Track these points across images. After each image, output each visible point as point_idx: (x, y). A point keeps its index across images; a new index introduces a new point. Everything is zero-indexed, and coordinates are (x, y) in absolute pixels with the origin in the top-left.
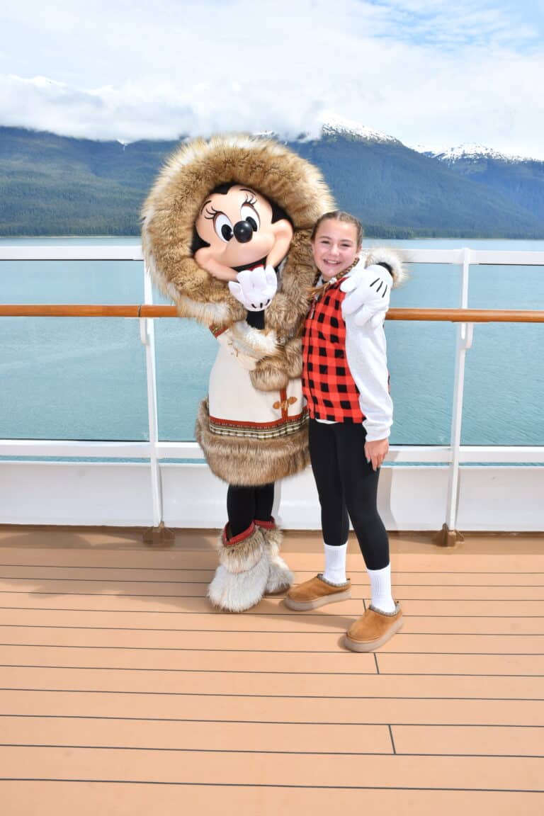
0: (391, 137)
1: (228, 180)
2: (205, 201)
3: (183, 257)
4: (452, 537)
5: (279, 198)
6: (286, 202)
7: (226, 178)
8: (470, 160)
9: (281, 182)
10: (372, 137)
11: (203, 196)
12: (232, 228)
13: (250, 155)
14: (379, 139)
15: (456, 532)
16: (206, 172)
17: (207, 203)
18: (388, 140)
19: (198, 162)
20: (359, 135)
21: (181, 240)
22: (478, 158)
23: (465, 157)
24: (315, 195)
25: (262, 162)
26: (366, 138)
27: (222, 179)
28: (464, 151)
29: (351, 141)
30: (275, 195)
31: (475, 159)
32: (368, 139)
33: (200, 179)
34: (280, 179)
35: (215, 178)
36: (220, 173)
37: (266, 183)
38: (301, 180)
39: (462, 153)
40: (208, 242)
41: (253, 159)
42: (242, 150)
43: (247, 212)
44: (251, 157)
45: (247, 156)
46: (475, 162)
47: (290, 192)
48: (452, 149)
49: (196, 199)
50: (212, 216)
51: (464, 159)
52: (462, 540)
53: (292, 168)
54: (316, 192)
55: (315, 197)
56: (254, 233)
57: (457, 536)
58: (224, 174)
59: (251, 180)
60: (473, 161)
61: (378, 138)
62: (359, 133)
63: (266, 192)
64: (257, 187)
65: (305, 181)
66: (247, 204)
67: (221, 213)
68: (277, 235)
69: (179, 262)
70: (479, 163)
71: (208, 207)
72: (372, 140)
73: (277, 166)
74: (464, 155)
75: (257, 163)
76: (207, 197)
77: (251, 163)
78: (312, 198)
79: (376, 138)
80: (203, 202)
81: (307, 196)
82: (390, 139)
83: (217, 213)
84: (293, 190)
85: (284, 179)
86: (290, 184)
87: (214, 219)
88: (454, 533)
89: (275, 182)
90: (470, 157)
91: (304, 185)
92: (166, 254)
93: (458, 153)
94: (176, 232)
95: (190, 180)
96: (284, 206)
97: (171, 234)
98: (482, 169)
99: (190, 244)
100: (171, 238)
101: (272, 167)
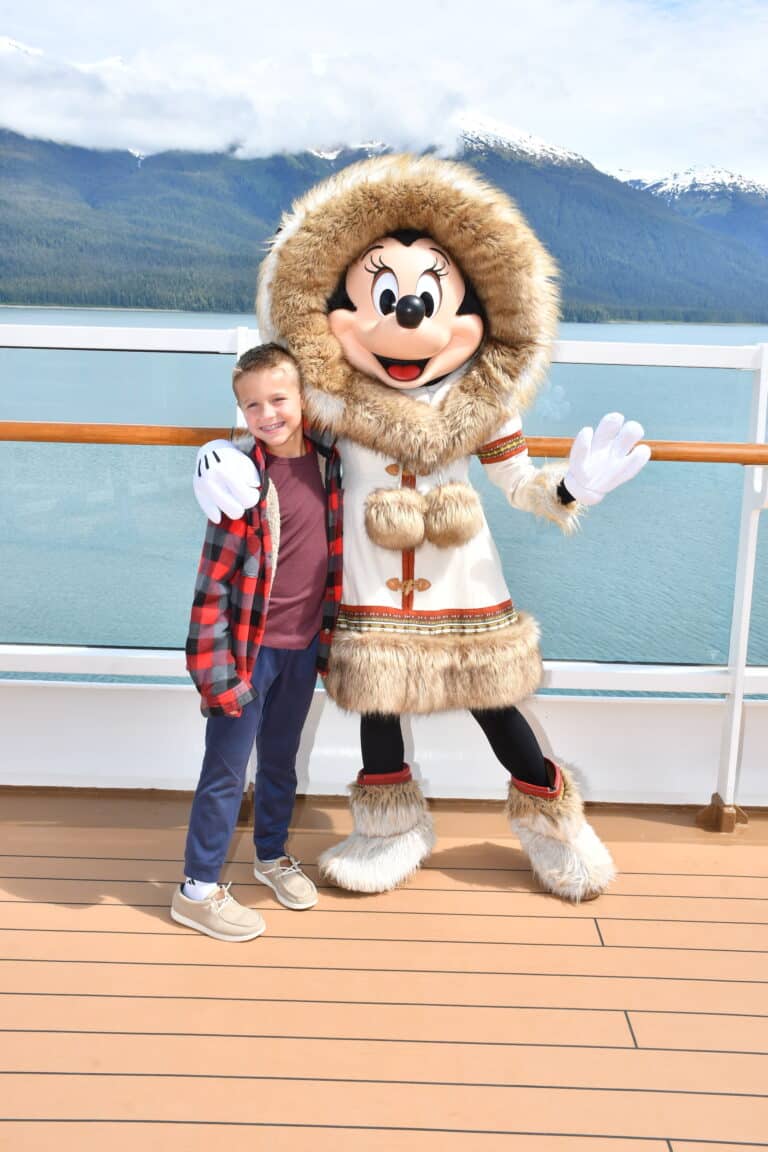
0: (576, 155)
1: (420, 228)
2: (375, 244)
3: (312, 311)
4: (730, 816)
5: (482, 284)
6: (491, 293)
7: (418, 224)
8: (705, 194)
9: (495, 262)
10: (544, 154)
11: (375, 236)
12: (397, 300)
13: (466, 205)
14: (555, 158)
15: (735, 807)
16: (392, 203)
17: (373, 248)
18: (569, 159)
19: (389, 185)
20: (523, 152)
21: (318, 285)
22: (717, 190)
23: (696, 189)
24: (536, 299)
25: (479, 221)
26: (535, 156)
27: (412, 222)
28: (694, 179)
29: (508, 160)
30: (479, 277)
31: (712, 192)
32: (538, 157)
33: (380, 211)
34: (495, 257)
35: (402, 217)
36: (411, 213)
37: (472, 253)
38: (523, 270)
39: (691, 183)
40: (356, 304)
41: (468, 213)
42: (458, 193)
43: (428, 285)
44: (466, 209)
45: (462, 203)
46: (712, 197)
47: (502, 282)
48: (675, 176)
49: (363, 235)
50: (376, 270)
51: (695, 193)
52: (745, 822)
53: (518, 249)
54: (538, 296)
55: (534, 302)
56: (425, 318)
57: (737, 814)
58: (417, 217)
59: (452, 241)
60: (709, 195)
61: (554, 155)
62: (524, 147)
63: (468, 266)
64: (457, 254)
65: (529, 274)
66: (432, 272)
67: (390, 270)
68: (457, 334)
69: (303, 315)
70: (719, 199)
71: (376, 254)
72: (544, 160)
73: (498, 237)
74: (694, 186)
75: (472, 222)
76: (378, 239)
77: (463, 217)
78: (530, 301)
79: (551, 156)
80: (369, 244)
81: (524, 296)
82: (574, 158)
83: (385, 269)
84: (507, 279)
85: (500, 260)
86: (506, 270)
87: (377, 275)
88: (732, 811)
89: (485, 258)
90: (705, 188)
91: (525, 278)
92: (289, 297)
93: (685, 182)
94: (316, 271)
95: (366, 205)
96: (484, 296)
97: (308, 271)
98: (723, 209)
99: (328, 295)
100: (305, 277)
101: (489, 236)
